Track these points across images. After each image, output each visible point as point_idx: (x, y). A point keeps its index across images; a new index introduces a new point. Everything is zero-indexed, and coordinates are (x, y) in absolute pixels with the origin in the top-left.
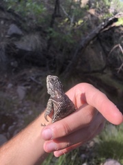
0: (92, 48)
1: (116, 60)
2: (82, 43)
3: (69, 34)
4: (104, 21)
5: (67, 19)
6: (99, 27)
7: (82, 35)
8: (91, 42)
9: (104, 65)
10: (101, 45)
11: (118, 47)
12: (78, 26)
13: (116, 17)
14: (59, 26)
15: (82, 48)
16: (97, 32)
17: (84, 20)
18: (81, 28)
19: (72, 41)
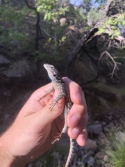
0: (80, 60)
1: (107, 67)
2: (70, 58)
3: (55, 52)
4: (85, 33)
5: (50, 39)
6: (83, 39)
7: (68, 50)
8: (78, 55)
9: (96, 74)
10: (89, 56)
11: (105, 54)
12: (62, 42)
13: (95, 27)
14: (44, 47)
15: (71, 62)
16: (82, 45)
17: (67, 36)
18: (65, 44)
19: (60, 59)
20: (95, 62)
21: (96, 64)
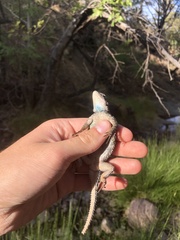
0: (70, 59)
2: (53, 55)
3: (29, 45)
4: (75, 16)
5: (18, 23)
6: (70, 26)
7: (49, 43)
8: (66, 51)
10: (82, 53)
12: (39, 29)
13: (89, 7)
14: (10, 35)
15: (55, 61)
16: (70, 34)
17: (45, 20)
18: (44, 32)
19: (38, 56)
20: (90, 62)
21: (92, 65)
